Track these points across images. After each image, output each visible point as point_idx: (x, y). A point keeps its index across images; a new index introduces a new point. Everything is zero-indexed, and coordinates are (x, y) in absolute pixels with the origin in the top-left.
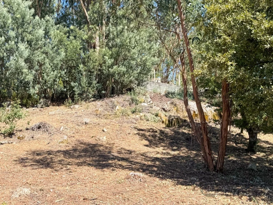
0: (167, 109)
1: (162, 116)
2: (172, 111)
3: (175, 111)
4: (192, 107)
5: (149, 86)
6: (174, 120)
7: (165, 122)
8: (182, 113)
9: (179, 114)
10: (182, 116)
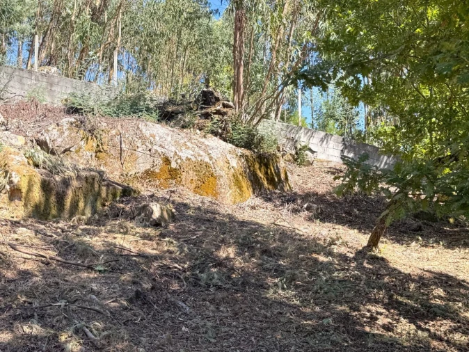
0: (57, 143)
1: (11, 163)
2: (77, 152)
3: (89, 154)
4: (159, 143)
5: (17, 85)
6: (75, 183)
7: (24, 195)
8: (117, 165)
9: (105, 164)
10: (117, 173)
